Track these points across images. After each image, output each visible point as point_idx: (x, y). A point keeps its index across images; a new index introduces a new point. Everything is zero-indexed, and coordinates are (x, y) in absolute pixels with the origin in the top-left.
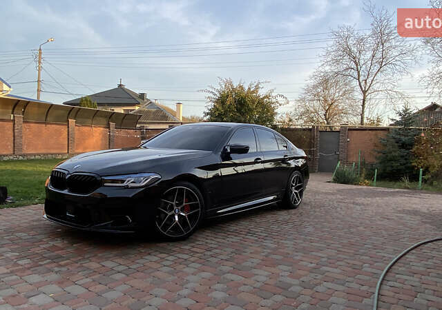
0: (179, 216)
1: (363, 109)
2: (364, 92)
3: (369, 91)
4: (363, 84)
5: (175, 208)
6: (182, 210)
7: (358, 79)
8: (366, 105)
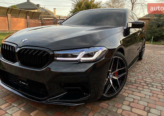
2: (133, 4)
3: (135, 4)
8: (133, 10)
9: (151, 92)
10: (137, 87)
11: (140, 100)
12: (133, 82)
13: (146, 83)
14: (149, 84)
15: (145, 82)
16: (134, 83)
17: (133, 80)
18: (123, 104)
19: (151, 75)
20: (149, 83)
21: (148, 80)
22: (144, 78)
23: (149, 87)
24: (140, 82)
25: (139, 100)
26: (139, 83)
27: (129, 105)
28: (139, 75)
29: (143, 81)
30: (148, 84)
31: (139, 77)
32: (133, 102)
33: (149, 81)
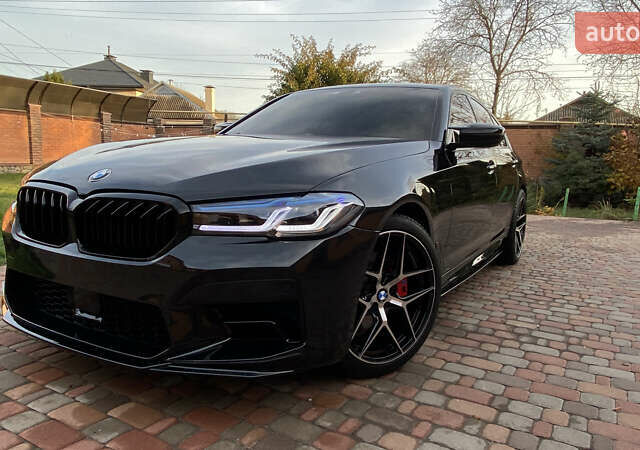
0: (388, 306)
1: (496, 99)
2: (498, 73)
3: (505, 72)
4: (496, 59)
5: (379, 287)
6: (393, 292)
7: (490, 52)
8: (501, 93)
9: (523, 358)
10: (482, 342)
11: (482, 379)
12: (470, 328)
13: (512, 332)
14: (523, 335)
15: (512, 329)
16: (472, 332)
17: (470, 322)
18: (421, 389)
19: (535, 311)
20: (527, 331)
21: (524, 324)
22: (509, 317)
23: (522, 343)
24: (495, 330)
25: (477, 379)
26: (489, 331)
27: (442, 392)
28: (494, 308)
29: (503, 327)
30: (520, 335)
31: (493, 314)
32: (457, 383)
33: (526, 325)
